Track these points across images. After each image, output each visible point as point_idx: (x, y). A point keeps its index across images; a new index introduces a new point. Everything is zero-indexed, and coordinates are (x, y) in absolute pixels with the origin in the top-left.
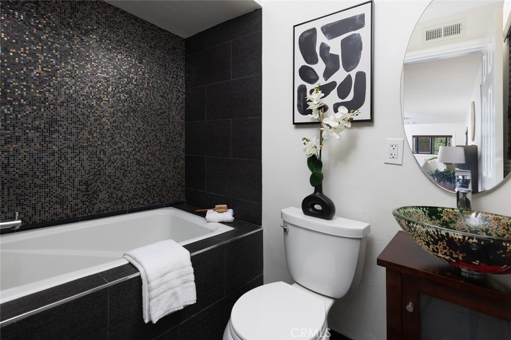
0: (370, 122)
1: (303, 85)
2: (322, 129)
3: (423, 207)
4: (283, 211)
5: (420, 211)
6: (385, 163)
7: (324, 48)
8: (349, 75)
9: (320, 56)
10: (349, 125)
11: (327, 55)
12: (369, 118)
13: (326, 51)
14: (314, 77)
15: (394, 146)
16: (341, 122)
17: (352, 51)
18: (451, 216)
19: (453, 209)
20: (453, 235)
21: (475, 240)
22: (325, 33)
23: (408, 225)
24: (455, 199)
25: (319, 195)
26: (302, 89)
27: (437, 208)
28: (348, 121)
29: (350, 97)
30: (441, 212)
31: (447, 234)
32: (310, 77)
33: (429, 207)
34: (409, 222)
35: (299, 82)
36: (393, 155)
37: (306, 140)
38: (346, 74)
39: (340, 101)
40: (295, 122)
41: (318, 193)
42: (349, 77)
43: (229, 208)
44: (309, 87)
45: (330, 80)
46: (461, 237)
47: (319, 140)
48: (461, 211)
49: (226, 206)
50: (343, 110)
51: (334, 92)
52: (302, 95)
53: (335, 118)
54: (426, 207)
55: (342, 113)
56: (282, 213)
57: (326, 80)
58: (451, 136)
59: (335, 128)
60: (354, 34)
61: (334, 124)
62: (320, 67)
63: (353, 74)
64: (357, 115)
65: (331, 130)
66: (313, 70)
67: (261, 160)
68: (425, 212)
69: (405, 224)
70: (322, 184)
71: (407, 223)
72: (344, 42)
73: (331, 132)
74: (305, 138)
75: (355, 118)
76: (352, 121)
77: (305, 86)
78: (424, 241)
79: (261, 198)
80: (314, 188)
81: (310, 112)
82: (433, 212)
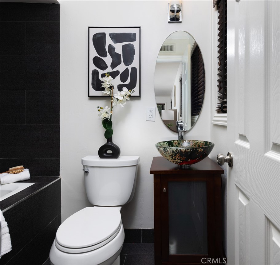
0: (139, 97)
1: (96, 70)
2: (112, 101)
3: (166, 141)
4: (83, 159)
5: (165, 143)
6: (147, 121)
7: (111, 49)
8: (127, 68)
9: (109, 52)
10: (129, 99)
11: (113, 53)
12: (139, 95)
13: (113, 50)
14: (105, 66)
15: (151, 111)
16: (125, 97)
17: (129, 54)
18: (177, 144)
19: (177, 141)
20: (182, 150)
21: (189, 150)
22: (112, 38)
23: (164, 150)
24: (178, 136)
25: (110, 144)
26: (95, 73)
27: (171, 141)
28: (128, 96)
29: (128, 82)
30: (173, 143)
31: (180, 150)
32: (102, 65)
33: (168, 141)
34: (165, 148)
35: (93, 67)
36: (151, 116)
37: (101, 108)
38: (125, 67)
39: (122, 83)
40: (90, 95)
41: (110, 143)
42: (127, 69)
43: (25, 168)
44: (101, 72)
45: (115, 69)
46: (185, 150)
47: (110, 108)
48: (180, 141)
49: (22, 166)
50: (125, 89)
51: (118, 77)
52: (95, 77)
53: (121, 94)
54: (167, 141)
55: (125, 92)
56: (82, 161)
57: (113, 69)
58: (164, 104)
59: (121, 101)
60: (130, 44)
61: (120, 98)
62: (108, 60)
63: (130, 68)
64: (133, 93)
65: (118, 102)
66: (103, 61)
67: (59, 124)
68: (167, 144)
69: (163, 150)
70: (112, 137)
71: (164, 149)
72: (124, 47)
73: (119, 103)
74: (99, 107)
75: (132, 95)
76: (130, 96)
77: (98, 71)
78: (171, 155)
79: (59, 154)
80: (107, 139)
81: (103, 89)
82: (170, 143)
